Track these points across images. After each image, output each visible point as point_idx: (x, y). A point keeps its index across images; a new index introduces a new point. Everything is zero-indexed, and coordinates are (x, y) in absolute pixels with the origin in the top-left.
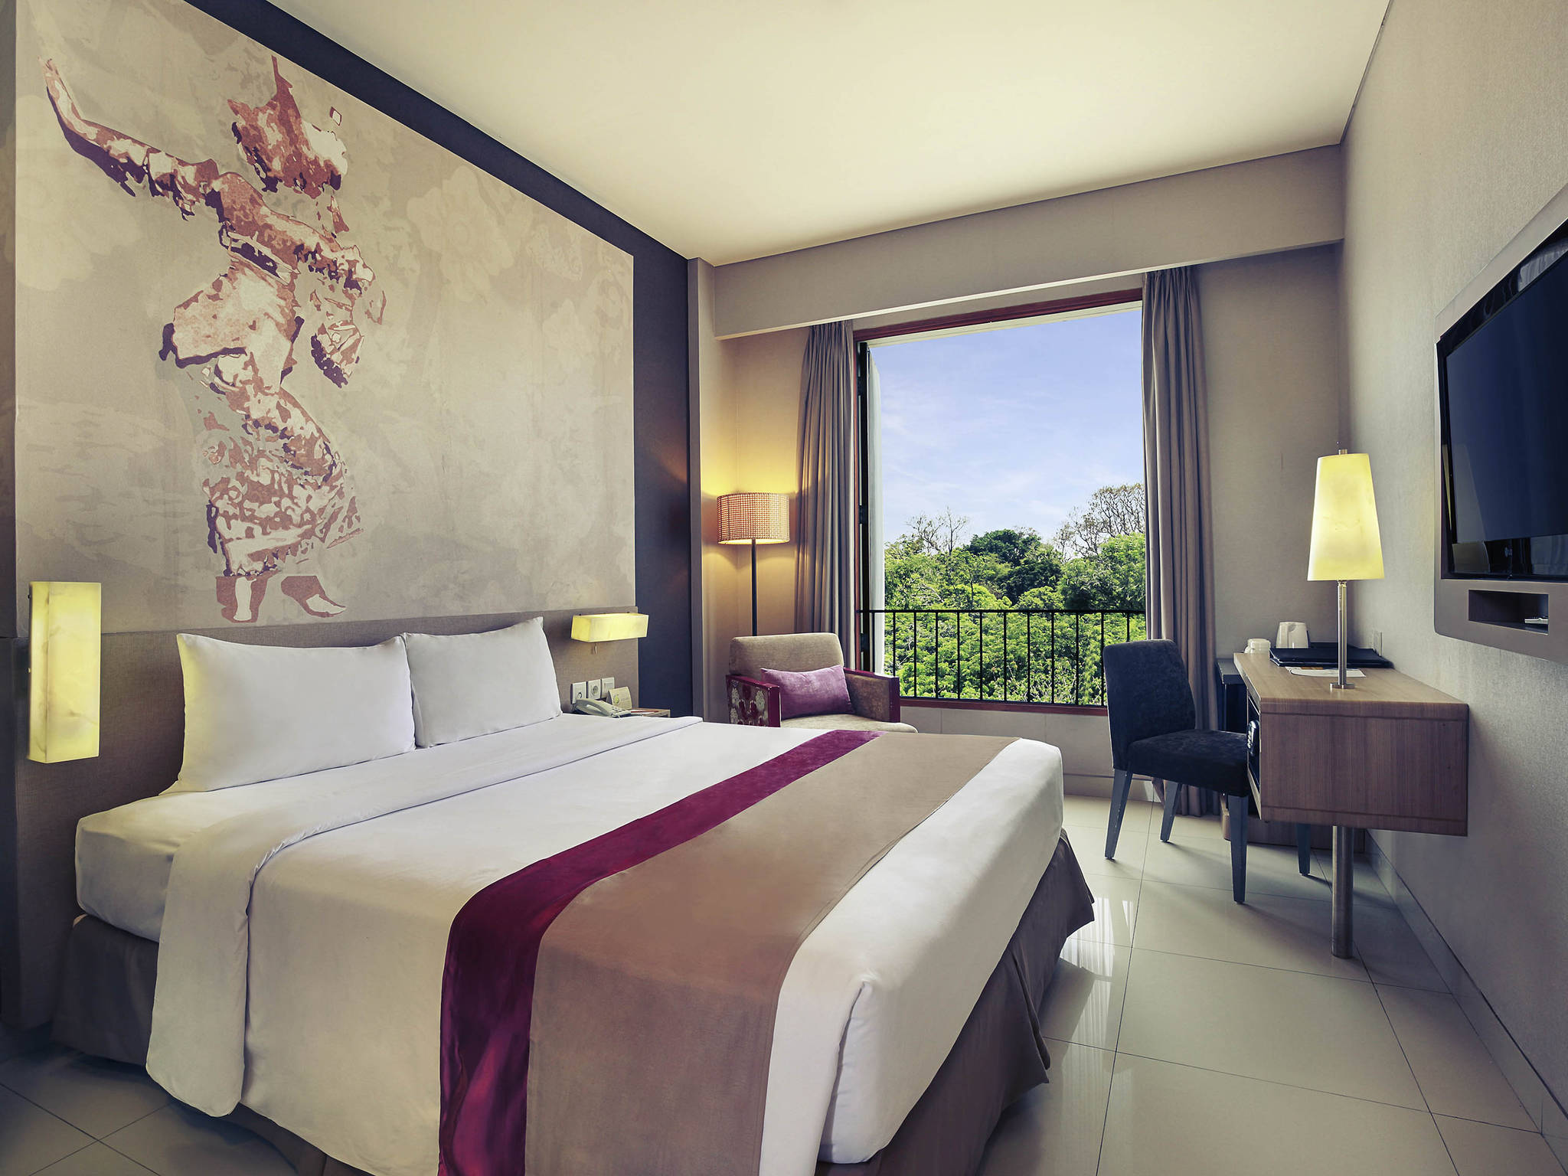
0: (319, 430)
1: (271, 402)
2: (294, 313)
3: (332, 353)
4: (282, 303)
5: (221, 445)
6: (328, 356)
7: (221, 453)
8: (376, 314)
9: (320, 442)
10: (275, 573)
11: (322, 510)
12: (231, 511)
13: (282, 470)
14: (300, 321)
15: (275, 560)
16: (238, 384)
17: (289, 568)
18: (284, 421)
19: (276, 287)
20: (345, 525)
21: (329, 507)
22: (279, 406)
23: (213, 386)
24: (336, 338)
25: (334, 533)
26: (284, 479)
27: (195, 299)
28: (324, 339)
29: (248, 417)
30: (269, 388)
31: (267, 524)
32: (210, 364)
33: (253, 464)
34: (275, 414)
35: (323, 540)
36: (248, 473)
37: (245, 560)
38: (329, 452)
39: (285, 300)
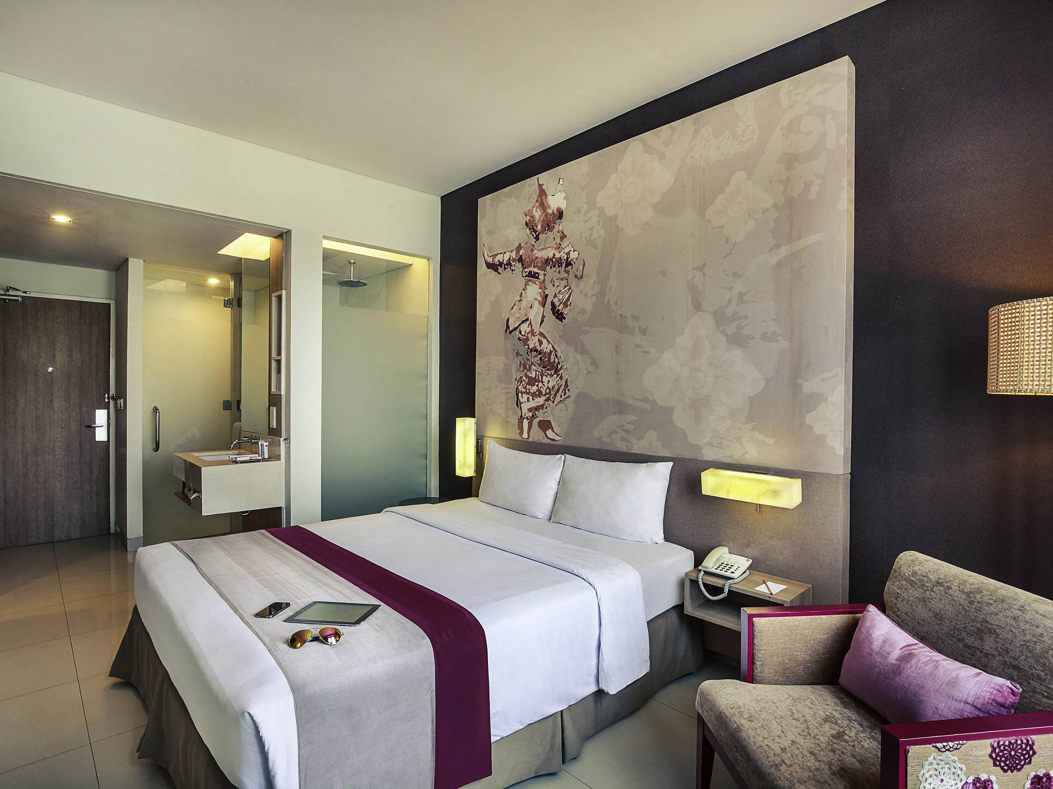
0: (553, 347)
1: (536, 339)
2: (544, 293)
3: (559, 306)
4: (541, 290)
5: (520, 363)
6: (557, 308)
7: (520, 366)
8: (579, 274)
9: (553, 353)
10: (536, 418)
11: (553, 387)
12: (523, 390)
13: (539, 370)
14: (547, 295)
15: (537, 412)
16: (526, 335)
17: (541, 416)
18: (540, 347)
19: (539, 284)
20: (563, 395)
21: (556, 385)
22: (539, 340)
23: (519, 339)
24: (561, 297)
25: (558, 399)
26: (540, 374)
27: (515, 305)
28: (556, 301)
29: (529, 348)
30: (536, 333)
31: (534, 395)
32: (518, 330)
33: (530, 370)
34: (538, 344)
35: (553, 402)
36: (528, 373)
37: (527, 411)
38: (557, 357)
39: (541, 289)
